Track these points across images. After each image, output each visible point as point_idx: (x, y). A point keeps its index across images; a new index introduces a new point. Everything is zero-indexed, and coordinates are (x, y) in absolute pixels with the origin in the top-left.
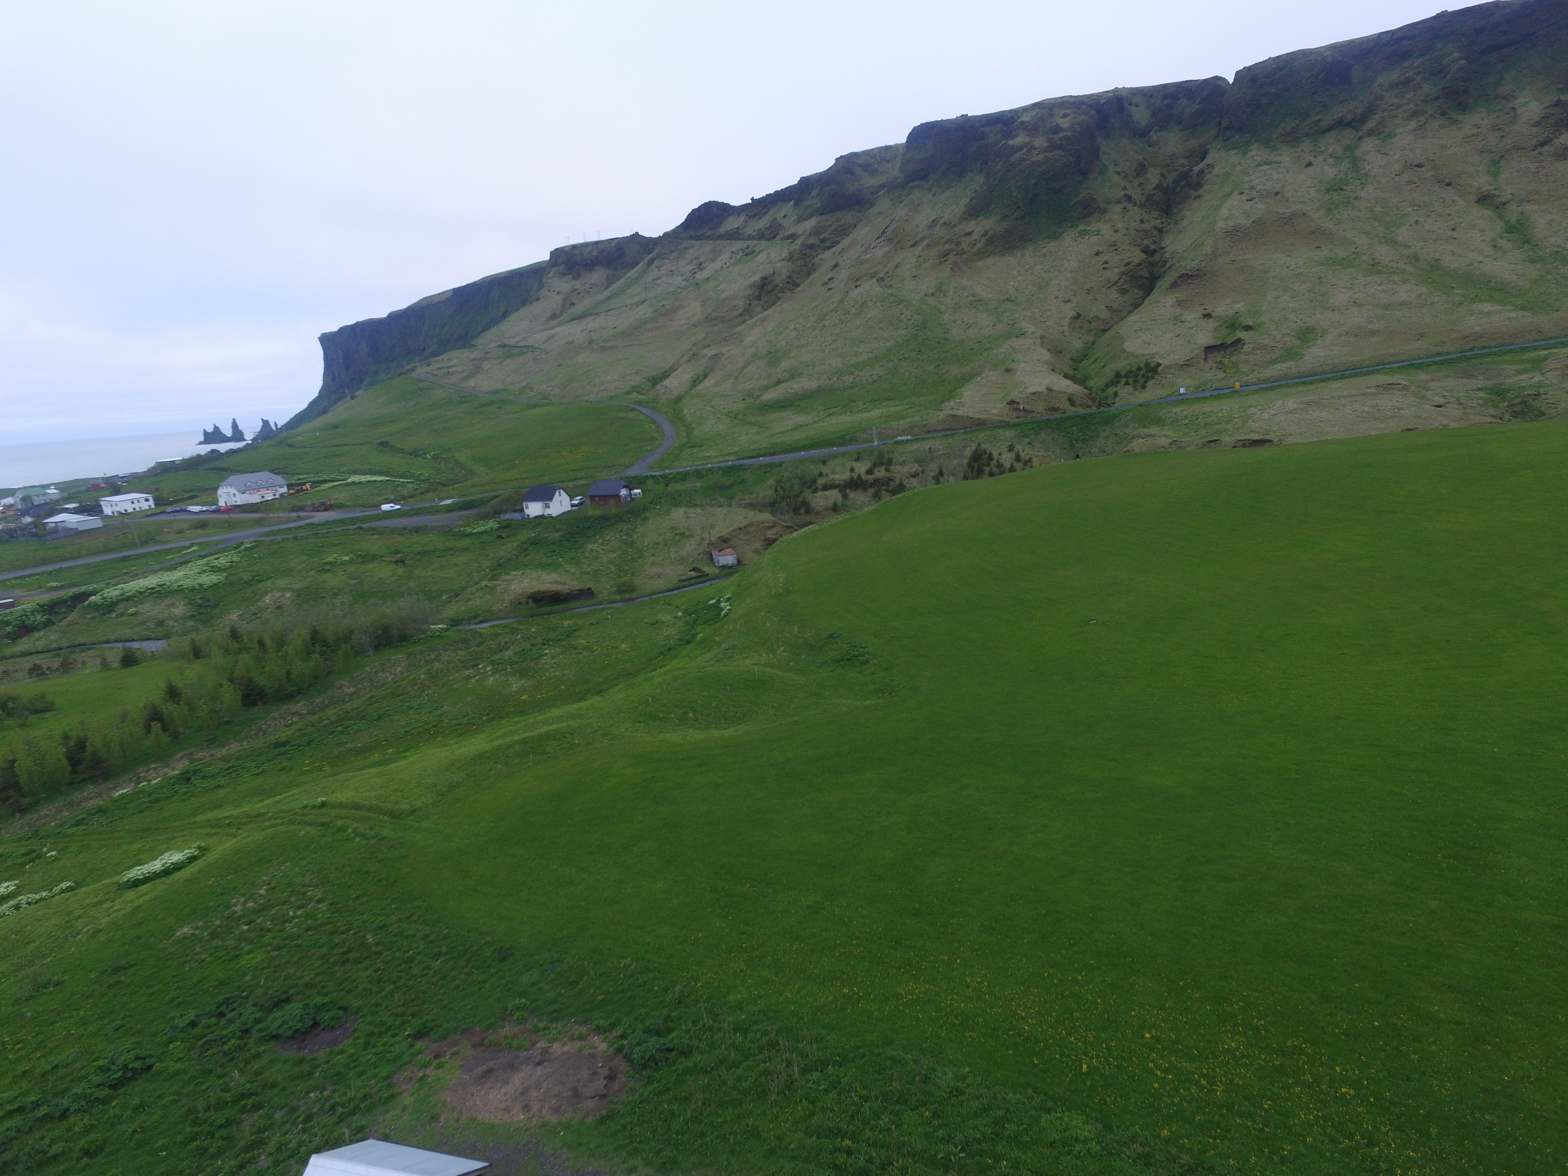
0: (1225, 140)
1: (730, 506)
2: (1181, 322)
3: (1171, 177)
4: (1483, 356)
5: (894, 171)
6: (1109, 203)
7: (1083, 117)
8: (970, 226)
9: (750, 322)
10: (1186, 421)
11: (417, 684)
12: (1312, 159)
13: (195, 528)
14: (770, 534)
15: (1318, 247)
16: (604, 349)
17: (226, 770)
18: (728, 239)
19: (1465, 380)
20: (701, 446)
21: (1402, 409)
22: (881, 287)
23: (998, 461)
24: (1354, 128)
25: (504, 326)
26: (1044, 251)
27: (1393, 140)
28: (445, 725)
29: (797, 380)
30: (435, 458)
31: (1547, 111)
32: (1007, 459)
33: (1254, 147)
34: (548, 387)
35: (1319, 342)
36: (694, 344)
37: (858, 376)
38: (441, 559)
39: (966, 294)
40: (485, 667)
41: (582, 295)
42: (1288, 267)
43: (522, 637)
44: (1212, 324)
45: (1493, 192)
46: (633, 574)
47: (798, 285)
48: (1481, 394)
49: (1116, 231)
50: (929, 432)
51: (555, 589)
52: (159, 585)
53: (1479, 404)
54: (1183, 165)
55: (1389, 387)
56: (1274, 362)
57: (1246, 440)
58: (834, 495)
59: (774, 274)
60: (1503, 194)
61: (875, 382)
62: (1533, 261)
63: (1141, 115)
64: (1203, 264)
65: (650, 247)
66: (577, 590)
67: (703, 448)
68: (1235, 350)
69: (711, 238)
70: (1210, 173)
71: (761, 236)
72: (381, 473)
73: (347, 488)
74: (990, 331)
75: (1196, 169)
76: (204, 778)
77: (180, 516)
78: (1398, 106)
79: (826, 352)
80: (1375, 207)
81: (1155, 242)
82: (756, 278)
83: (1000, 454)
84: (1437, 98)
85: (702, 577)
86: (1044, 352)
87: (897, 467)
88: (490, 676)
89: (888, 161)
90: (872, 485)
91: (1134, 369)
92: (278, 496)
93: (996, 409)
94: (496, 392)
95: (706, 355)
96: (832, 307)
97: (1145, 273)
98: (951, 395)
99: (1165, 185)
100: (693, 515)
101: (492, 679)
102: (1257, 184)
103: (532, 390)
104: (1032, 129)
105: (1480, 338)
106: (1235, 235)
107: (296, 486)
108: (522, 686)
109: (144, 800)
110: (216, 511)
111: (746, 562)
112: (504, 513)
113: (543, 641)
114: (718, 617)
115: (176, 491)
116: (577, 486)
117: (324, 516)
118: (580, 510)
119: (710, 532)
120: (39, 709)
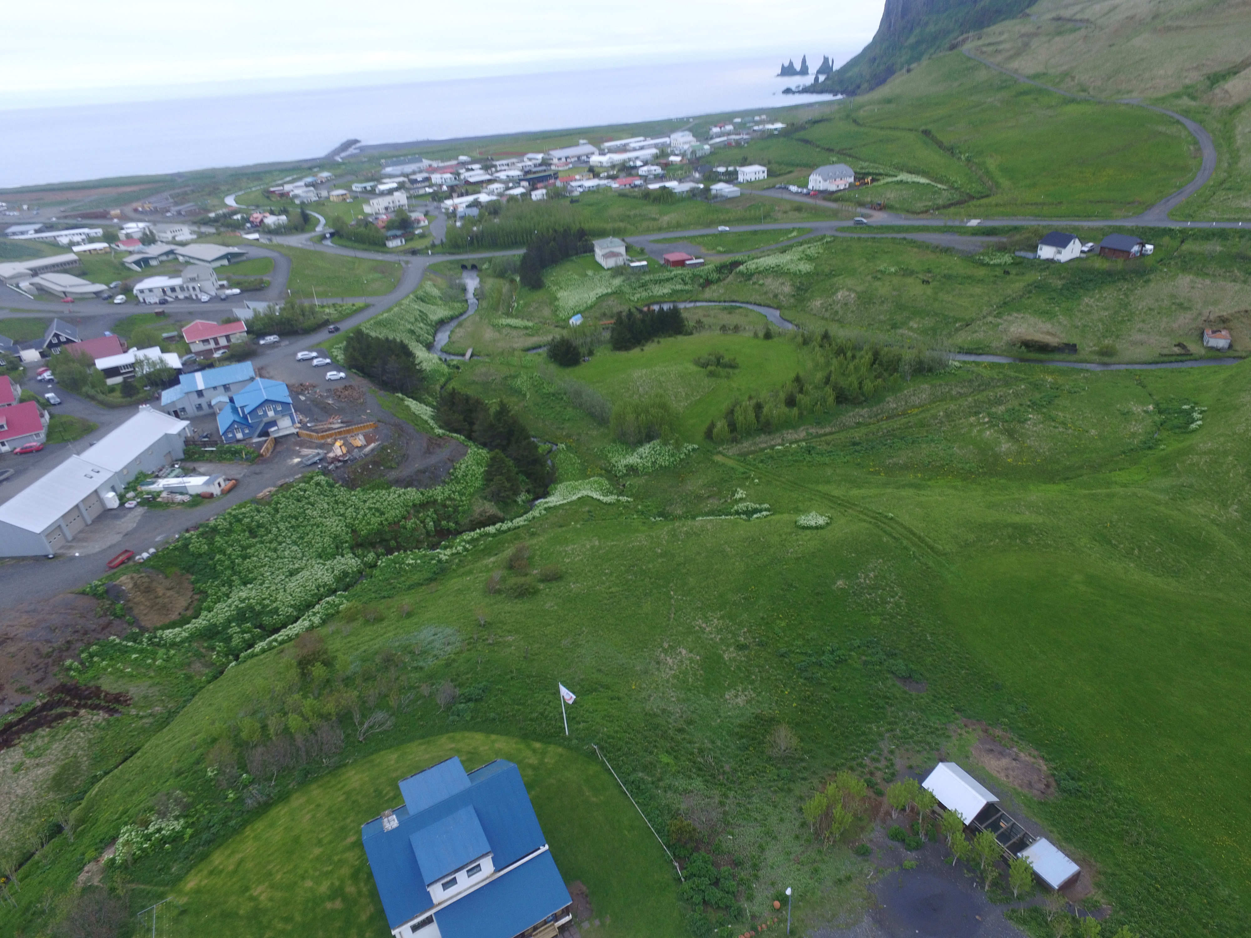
1: (1245, 282)
11: (937, 419)
13: (795, 210)
17: (828, 452)
20: (1240, 190)
28: (954, 465)
30: (968, 160)
34: (1091, 78)
38: (961, 286)
43: (1013, 393)
46: (1118, 337)
51: (1046, 341)
52: (776, 265)
66: (1063, 343)
67: (1242, 193)
72: (924, 174)
73: (896, 186)
85: (1185, 356)
88: (988, 429)
92: (847, 186)
94: (1037, 76)
101: (988, 433)
103: (1073, 78)
107: (860, 177)
108: (1009, 448)
109: (790, 458)
110: (808, 194)
111: (1237, 347)
112: (1020, 250)
113: (1029, 403)
114: (1187, 427)
115: (780, 164)
116: (1091, 229)
117: (879, 218)
118: (1087, 258)
119: (1211, 308)
120: (732, 366)
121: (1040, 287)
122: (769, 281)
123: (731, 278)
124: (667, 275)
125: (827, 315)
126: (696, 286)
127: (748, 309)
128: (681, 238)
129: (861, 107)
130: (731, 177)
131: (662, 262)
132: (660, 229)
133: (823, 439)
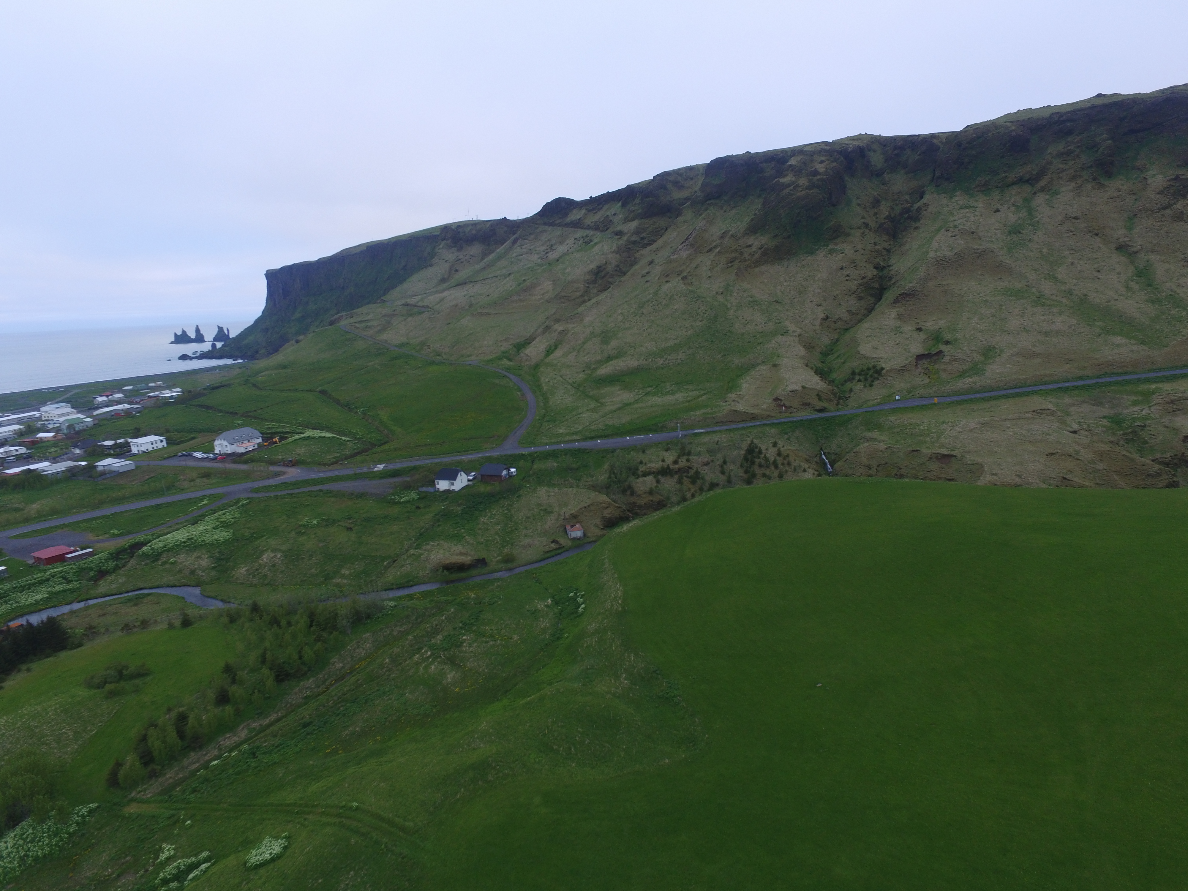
0: (937, 186)
1: (578, 486)
2: (900, 332)
3: (898, 209)
4: (1111, 384)
5: (697, 186)
6: (852, 229)
7: (835, 164)
8: (750, 240)
9: (589, 304)
10: (898, 430)
11: (384, 667)
12: (999, 207)
13: (203, 477)
14: (607, 513)
15: (1001, 279)
16: (481, 314)
17: (277, 747)
18: (572, 227)
19: (1095, 407)
20: (555, 421)
21: (1048, 434)
22: (684, 284)
23: (765, 455)
24: (1030, 184)
25: (406, 286)
26: (803, 263)
27: (1058, 196)
28: (410, 714)
29: (623, 359)
30: (364, 413)
31: (1169, 183)
32: (771, 454)
33: (958, 193)
34: (441, 346)
35: (997, 360)
36: (548, 318)
37: (666, 359)
38: (381, 526)
39: (746, 295)
40: (426, 652)
41: (464, 264)
42: (978, 294)
43: (446, 618)
44: (922, 336)
45: (1127, 243)
46: (512, 544)
47: (624, 274)
48: (1105, 422)
49: (856, 251)
50: (717, 423)
51: (461, 561)
52: (188, 539)
53: (1103, 431)
54: (906, 201)
55: (1041, 412)
56: (963, 374)
57: (938, 453)
58: (650, 480)
59: (606, 263)
60: (1135, 245)
61: (678, 364)
62: (1153, 302)
63: (877, 159)
64: (918, 285)
65: (515, 229)
66: (475, 560)
67: (557, 423)
68: (937, 359)
69: (560, 225)
70: (926, 210)
71: (596, 227)
72: (328, 429)
73: (305, 443)
74: (762, 328)
75: (916, 206)
76: (264, 753)
77: (191, 463)
78: (1063, 171)
79: (644, 335)
80: (1043, 248)
81: (884, 260)
82: (593, 266)
83: (767, 449)
84: (1091, 167)
85: (560, 550)
86: (801, 348)
87: (695, 457)
88: (432, 663)
89: (692, 179)
90: (676, 473)
91: (865, 368)
92: (256, 447)
93: (765, 404)
94: (402, 345)
95: (556, 330)
96: (648, 297)
97: (876, 285)
98: (732, 386)
99: (893, 215)
100: (553, 494)
101: (433, 667)
102: (959, 224)
103: (429, 347)
104: (797, 171)
105: (1111, 366)
106: (942, 264)
107: (268, 437)
108: (454, 677)
109: (231, 771)
110: (214, 459)
111: (589, 535)
112: (422, 487)
113: (461, 625)
114: (577, 612)
115: (179, 431)
116: (471, 461)
117: (293, 473)
118: (474, 485)
119: (564, 509)
120: (141, 674)
121: (445, 515)
122: (182, 557)
123: (132, 563)
124: (39, 576)
125: (255, 581)
126: (84, 582)
127: (159, 594)
128: (56, 527)
129: (259, 372)
130: (122, 451)
131: (31, 561)
132: (27, 520)
133: (268, 731)
